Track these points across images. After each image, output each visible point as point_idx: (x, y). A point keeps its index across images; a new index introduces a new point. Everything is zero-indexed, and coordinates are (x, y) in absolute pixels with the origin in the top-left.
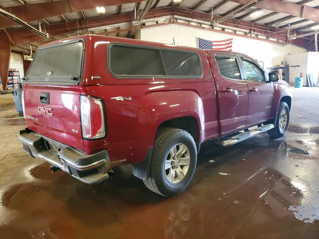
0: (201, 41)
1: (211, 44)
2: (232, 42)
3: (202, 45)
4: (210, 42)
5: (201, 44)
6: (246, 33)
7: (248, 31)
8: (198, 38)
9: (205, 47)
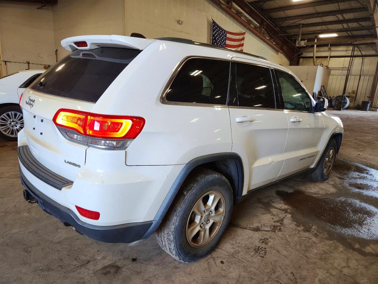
0: (215, 28)
1: (224, 36)
2: (244, 38)
3: (216, 36)
4: (224, 32)
5: (215, 32)
6: (256, 27)
7: (258, 25)
8: (213, 20)
9: (218, 39)
